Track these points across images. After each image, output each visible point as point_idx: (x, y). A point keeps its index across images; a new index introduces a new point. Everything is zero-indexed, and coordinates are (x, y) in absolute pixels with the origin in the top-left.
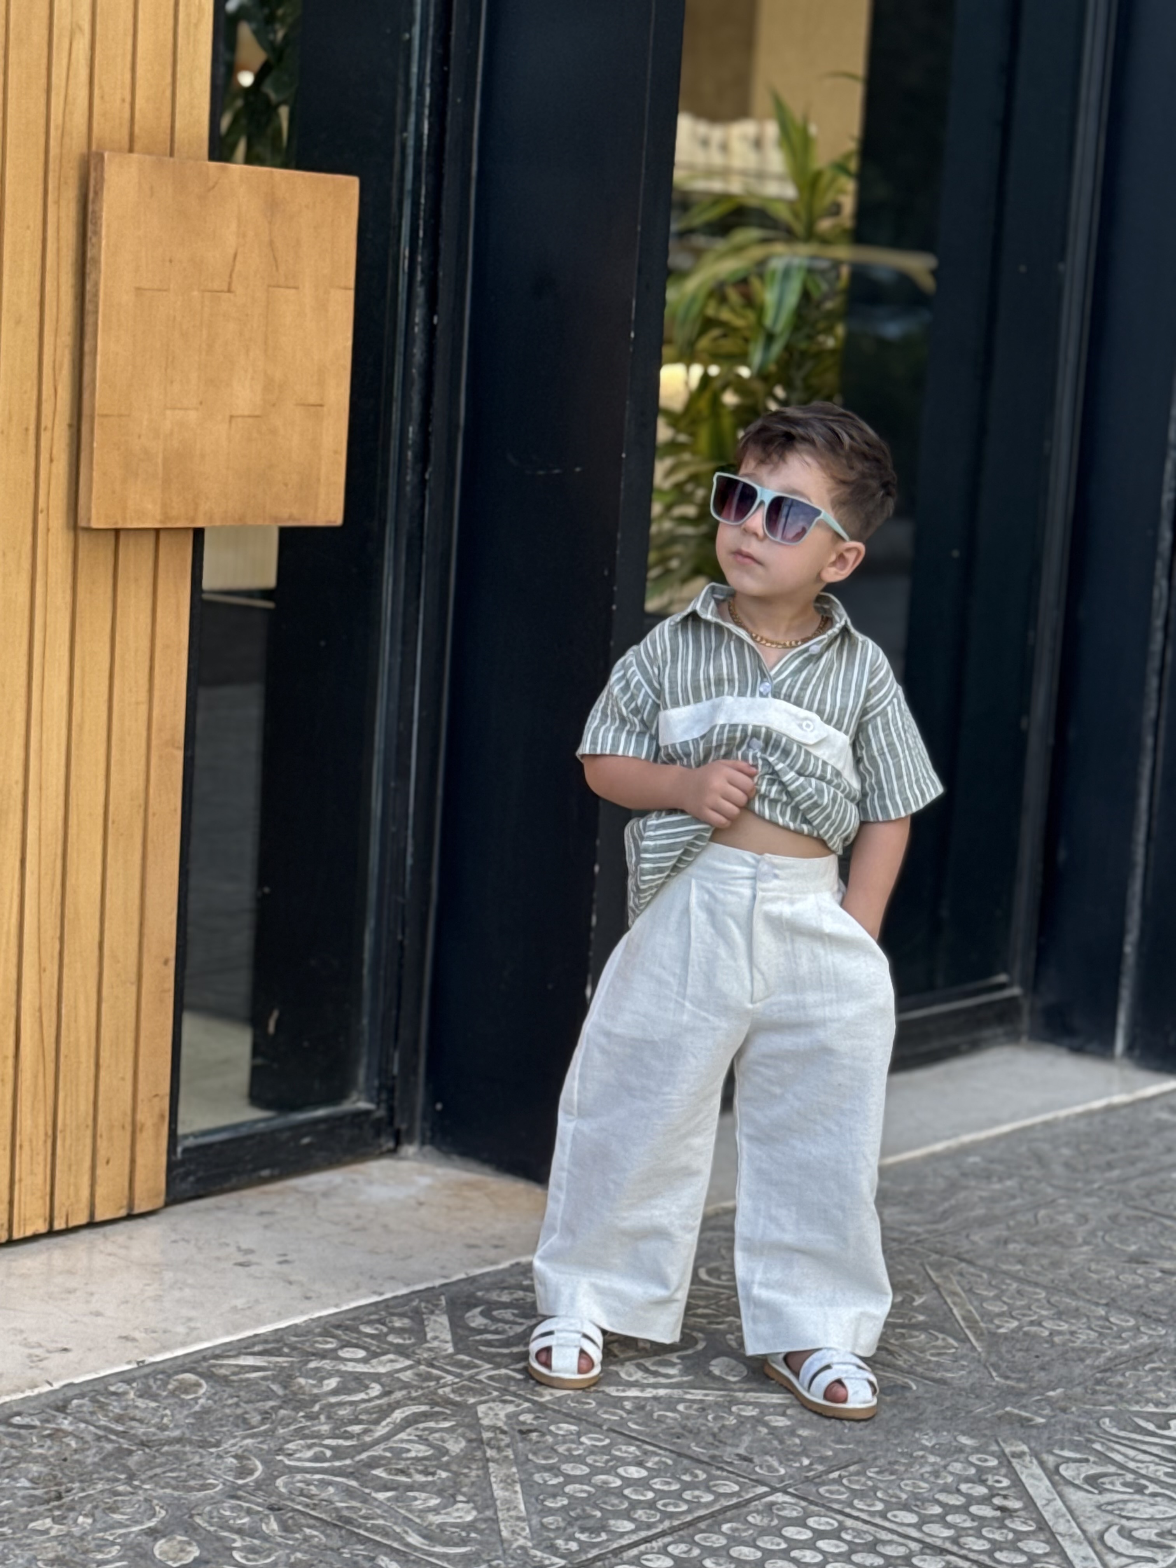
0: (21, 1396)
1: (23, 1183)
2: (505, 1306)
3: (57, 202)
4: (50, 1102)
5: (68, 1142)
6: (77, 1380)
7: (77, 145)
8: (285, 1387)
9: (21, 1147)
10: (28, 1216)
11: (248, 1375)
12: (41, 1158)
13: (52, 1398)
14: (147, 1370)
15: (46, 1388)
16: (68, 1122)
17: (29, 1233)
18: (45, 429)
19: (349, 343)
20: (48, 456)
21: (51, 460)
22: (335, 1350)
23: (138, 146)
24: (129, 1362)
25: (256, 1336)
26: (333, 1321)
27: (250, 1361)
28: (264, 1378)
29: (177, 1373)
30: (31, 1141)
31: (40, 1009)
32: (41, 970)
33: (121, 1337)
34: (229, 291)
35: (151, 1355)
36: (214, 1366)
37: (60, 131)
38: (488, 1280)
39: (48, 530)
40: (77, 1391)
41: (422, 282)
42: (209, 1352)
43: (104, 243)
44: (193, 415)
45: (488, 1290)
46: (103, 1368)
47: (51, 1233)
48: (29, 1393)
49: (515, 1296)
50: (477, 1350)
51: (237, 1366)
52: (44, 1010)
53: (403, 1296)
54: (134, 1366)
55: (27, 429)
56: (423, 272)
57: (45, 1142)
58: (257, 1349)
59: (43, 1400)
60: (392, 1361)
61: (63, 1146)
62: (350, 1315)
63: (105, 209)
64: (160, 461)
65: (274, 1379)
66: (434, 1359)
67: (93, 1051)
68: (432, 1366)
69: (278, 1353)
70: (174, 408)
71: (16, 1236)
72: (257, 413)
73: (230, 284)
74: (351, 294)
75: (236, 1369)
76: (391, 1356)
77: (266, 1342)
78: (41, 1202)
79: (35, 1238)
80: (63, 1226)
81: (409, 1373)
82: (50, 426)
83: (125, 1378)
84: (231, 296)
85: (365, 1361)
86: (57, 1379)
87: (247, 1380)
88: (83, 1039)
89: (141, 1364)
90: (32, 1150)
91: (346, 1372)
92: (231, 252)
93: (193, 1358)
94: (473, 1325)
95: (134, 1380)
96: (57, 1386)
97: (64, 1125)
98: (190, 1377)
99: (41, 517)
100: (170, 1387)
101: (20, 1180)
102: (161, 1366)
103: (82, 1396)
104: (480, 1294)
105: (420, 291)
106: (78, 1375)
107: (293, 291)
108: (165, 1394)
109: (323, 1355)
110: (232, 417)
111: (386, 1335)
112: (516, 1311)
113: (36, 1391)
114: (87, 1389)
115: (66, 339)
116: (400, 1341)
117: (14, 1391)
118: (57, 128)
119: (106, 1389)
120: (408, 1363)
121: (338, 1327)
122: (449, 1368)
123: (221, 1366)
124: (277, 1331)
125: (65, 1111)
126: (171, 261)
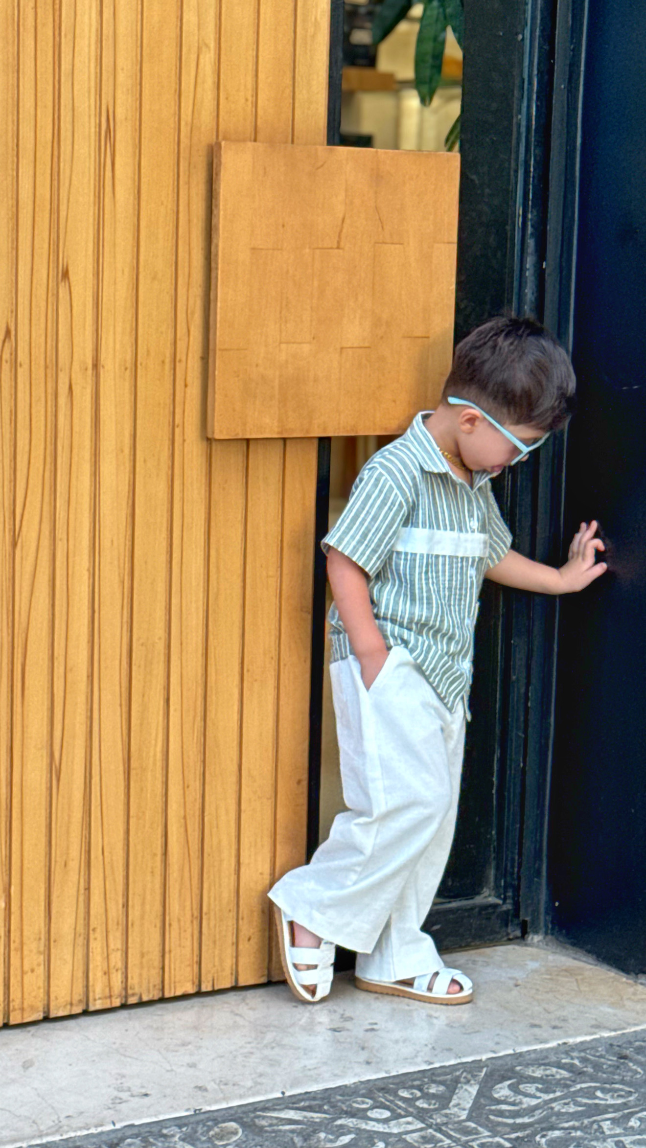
0: (85, 1132)
1: (172, 954)
2: (533, 1080)
3: (188, 183)
4: (196, 891)
5: (212, 923)
6: (137, 1123)
7: (205, 137)
8: (305, 1140)
9: (170, 925)
10: (177, 980)
11: (281, 1127)
12: (188, 935)
13: (112, 1136)
14: (202, 1117)
15: (111, 1127)
16: (212, 906)
17: (179, 993)
18: (180, 361)
19: (453, 287)
20: (183, 384)
21: (186, 386)
22: (366, 1110)
23: (259, 137)
24: (188, 1110)
25: (307, 1093)
26: (380, 1084)
27: (291, 1114)
28: (292, 1131)
29: (224, 1122)
30: (179, 920)
31: (185, 818)
32: (185, 787)
33: (196, 1087)
34: (338, 248)
35: (210, 1105)
36: (258, 1117)
37: (189, 128)
38: (533, 1056)
39: (184, 441)
40: (135, 1131)
41: (532, 234)
42: (262, 1105)
43: (222, 213)
44: (306, 348)
45: (527, 1065)
46: (164, 1113)
47: (199, 994)
48: (93, 1131)
49: (548, 1072)
50: (488, 1119)
51: (277, 1118)
52: (188, 817)
53: (450, 1066)
54: (192, 1113)
55: (163, 362)
56: (532, 226)
57: (192, 922)
58: (302, 1104)
59: (104, 1138)
60: (409, 1123)
61: (209, 924)
62: (397, 1081)
63: (222, 186)
64: (276, 383)
65: (299, 1133)
66: (446, 1124)
67: (234, 852)
68: (440, 1130)
69: (319, 1110)
70: (288, 343)
71: (167, 995)
72: (366, 345)
73: (339, 242)
74: (454, 248)
75: (275, 1121)
76: (410, 1119)
77: (314, 1099)
78: (189, 969)
79: (185, 997)
80: (210, 989)
81: (416, 1135)
82: (184, 359)
83: (179, 1122)
84: (341, 251)
85: (386, 1121)
86: (121, 1120)
87: (280, 1131)
88: (225, 842)
89: (197, 1112)
90: (180, 929)
91: (365, 1130)
92: (341, 216)
93: (243, 1109)
94: (496, 1096)
95: (185, 1125)
96: (118, 1126)
97: (209, 909)
98: (233, 1125)
99: (178, 431)
100: (211, 1133)
101: (170, 951)
102: (216, 1114)
103: (136, 1136)
104: (518, 1068)
105: (531, 243)
106: (140, 1118)
107: (397, 246)
108: (204, 1139)
109: (352, 1114)
110: (342, 348)
111: (418, 1099)
112: (540, 1086)
113: (100, 1129)
114: (143, 1130)
115: (197, 290)
116: (425, 1106)
117: (80, 1129)
118: (186, 124)
119: (160, 1131)
120: (421, 1125)
121: (383, 1089)
122: (452, 1133)
123: (264, 1117)
124: (327, 1090)
125: (209, 898)
126: (283, 226)
